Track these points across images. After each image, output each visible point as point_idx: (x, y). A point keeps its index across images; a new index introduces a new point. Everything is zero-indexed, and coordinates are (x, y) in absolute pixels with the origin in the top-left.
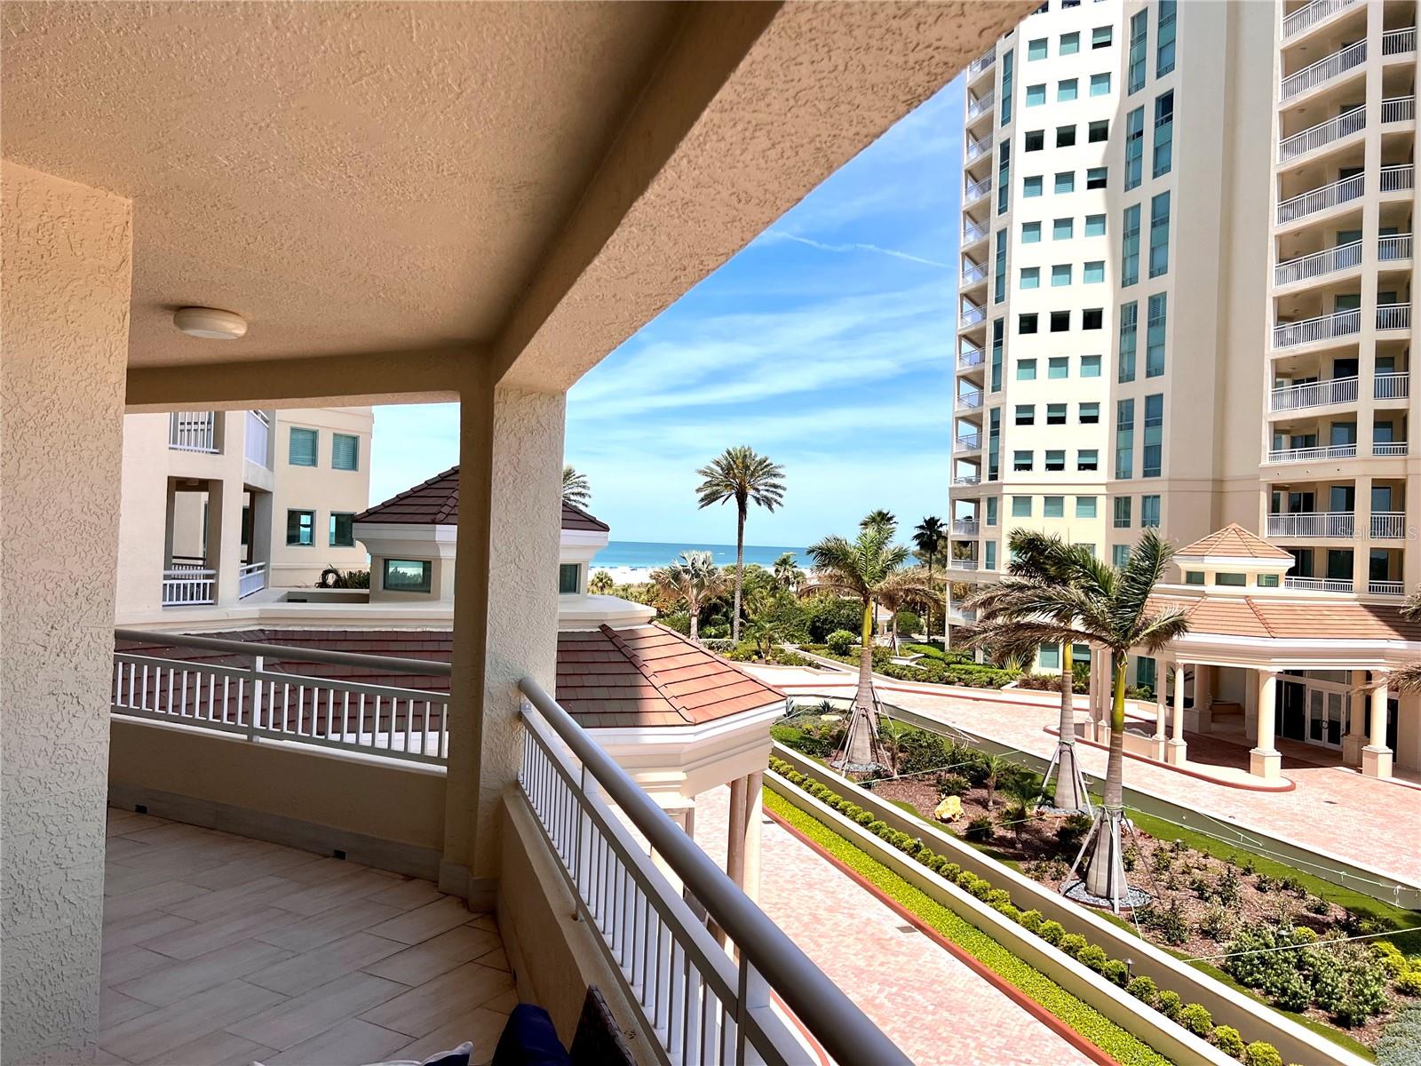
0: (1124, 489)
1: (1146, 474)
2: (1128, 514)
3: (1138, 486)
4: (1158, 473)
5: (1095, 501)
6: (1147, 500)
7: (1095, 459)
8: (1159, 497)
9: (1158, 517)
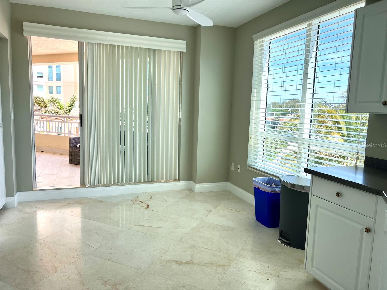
0: (51, 83)
1: (57, 80)
2: (52, 91)
3: (55, 83)
4: (60, 80)
5: (43, 87)
6: (58, 87)
7: (42, 75)
8: (61, 86)
9: (61, 92)
